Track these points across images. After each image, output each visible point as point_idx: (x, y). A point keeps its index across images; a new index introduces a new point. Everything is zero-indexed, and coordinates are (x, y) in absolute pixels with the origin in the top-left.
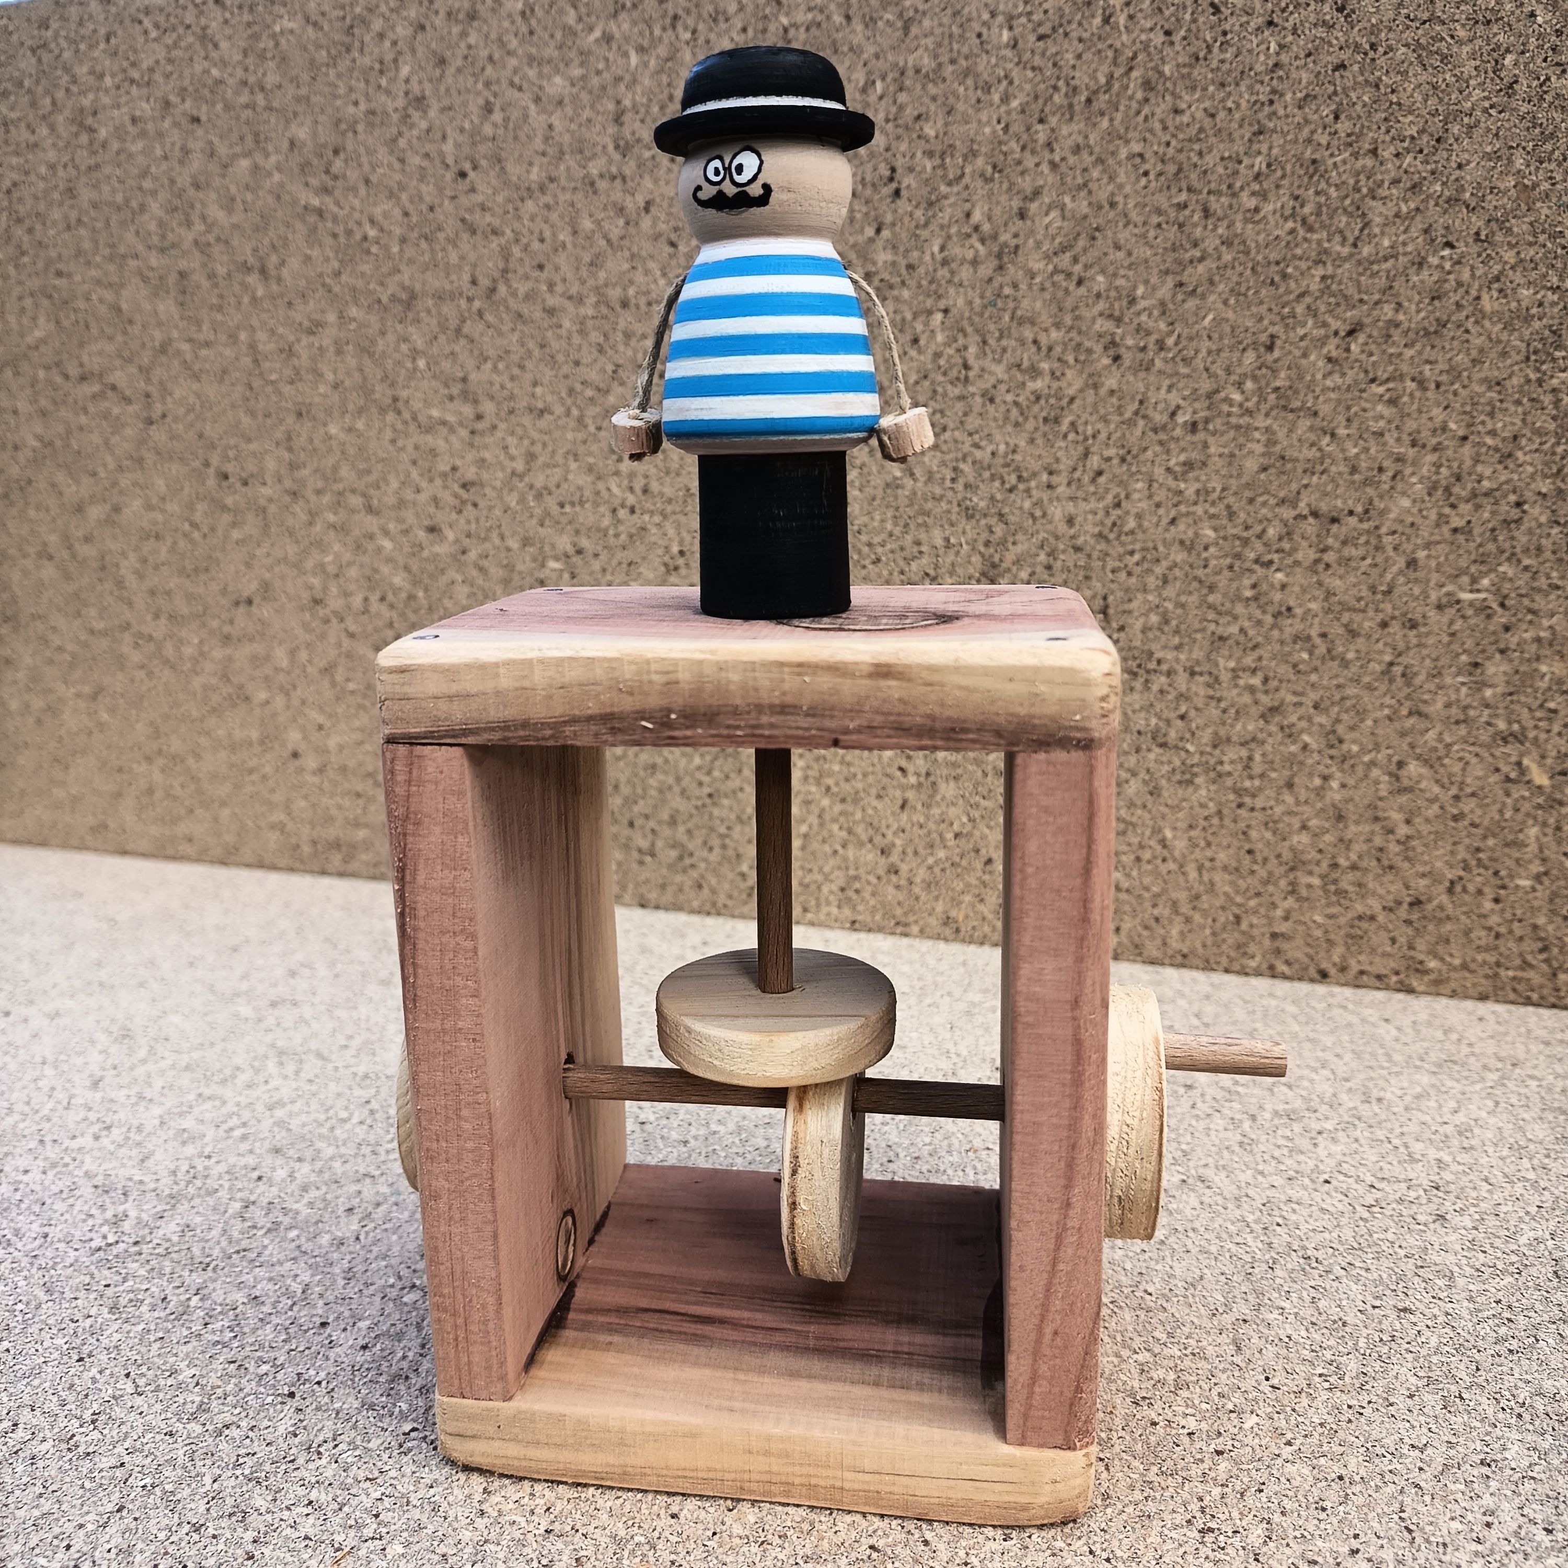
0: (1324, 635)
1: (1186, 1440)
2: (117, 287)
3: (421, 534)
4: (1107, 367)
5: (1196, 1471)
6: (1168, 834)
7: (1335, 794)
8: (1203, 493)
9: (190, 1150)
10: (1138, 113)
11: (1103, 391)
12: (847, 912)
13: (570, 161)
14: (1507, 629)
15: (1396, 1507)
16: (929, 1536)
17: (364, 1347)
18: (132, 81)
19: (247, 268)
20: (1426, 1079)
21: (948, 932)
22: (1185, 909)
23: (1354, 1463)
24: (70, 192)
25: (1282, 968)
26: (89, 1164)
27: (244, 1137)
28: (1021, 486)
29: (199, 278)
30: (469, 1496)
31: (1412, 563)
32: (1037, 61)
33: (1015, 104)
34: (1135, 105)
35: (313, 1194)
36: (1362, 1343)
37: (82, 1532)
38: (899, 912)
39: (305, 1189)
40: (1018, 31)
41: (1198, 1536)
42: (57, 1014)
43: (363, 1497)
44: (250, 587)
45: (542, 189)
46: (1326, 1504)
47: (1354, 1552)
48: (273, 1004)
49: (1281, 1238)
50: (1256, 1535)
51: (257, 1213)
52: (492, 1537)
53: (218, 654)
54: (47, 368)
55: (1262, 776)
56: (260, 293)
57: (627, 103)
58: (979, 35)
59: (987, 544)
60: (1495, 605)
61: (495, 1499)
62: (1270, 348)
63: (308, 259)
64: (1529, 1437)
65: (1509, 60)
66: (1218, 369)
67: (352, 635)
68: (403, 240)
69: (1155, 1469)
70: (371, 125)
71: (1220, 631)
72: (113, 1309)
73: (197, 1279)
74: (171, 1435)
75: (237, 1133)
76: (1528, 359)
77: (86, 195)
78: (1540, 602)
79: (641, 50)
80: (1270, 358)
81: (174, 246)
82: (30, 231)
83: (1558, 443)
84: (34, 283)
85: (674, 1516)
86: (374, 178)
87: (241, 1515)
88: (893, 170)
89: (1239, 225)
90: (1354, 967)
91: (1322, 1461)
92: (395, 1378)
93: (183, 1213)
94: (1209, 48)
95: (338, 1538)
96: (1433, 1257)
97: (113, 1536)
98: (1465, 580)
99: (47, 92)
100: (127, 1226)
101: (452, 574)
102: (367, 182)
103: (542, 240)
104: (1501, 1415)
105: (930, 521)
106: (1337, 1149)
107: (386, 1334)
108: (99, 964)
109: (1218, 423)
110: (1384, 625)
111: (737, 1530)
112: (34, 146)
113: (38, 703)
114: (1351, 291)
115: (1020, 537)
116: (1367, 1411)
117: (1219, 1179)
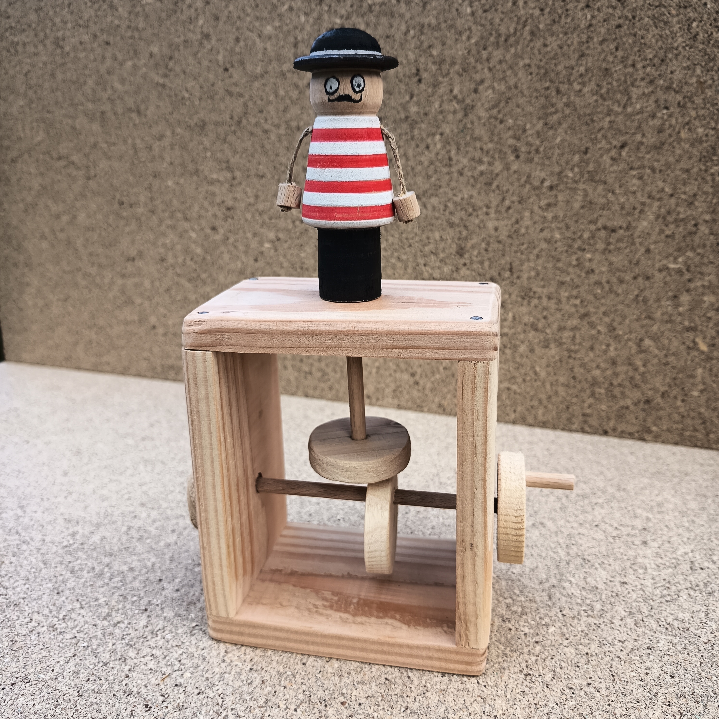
0: (608, 282)
1: (523, 637)
2: (74, 118)
3: (209, 231)
4: (513, 161)
5: (526, 650)
6: (538, 369)
7: (612, 353)
8: (555, 218)
9: (106, 504)
10: (528, 46)
11: (511, 171)
12: (396, 402)
13: (275, 64)
14: (690, 280)
15: (609, 666)
16: (410, 674)
17: (177, 590)
18: (80, 26)
19: (130, 110)
20: (646, 481)
21: (440, 411)
22: (545, 402)
23: (594, 648)
24: (53, 75)
25: (587, 429)
26: (62, 509)
27: (129, 499)
28: (474, 214)
29: (110, 114)
30: (219, 654)
31: (648, 251)
32: (483, 22)
33: (473, 41)
34: (526, 42)
35: (158, 524)
36: (604, 597)
37: (58, 665)
38: (418, 401)
39: (154, 521)
40: (474, 8)
41: (523, 676)
42: (50, 442)
43: (174, 653)
44: (133, 252)
45: (262, 76)
46: (580, 665)
47: (589, 684)
48: (144, 439)
49: (574, 550)
50: (549, 676)
51: (133, 533)
52: (228, 670)
53: (120, 282)
54: (44, 154)
55: (580, 344)
56: (137, 121)
57: (299, 38)
58: (457, 10)
59: (459, 239)
60: (684, 270)
61: (230, 655)
62: (586, 152)
63: (158, 107)
64: (669, 638)
65: (694, 24)
66: (563, 162)
67: (178, 275)
68: (200, 99)
69: (509, 649)
70: (185, 47)
71: (561, 279)
72: (72, 572)
73: (107, 560)
74: (95, 625)
75: (126, 496)
76: (700, 160)
77: (59, 76)
78: (705, 269)
79: (306, 14)
80: (585, 157)
81: (99, 100)
82: (36, 92)
83: (713, 198)
84: (37, 116)
85: (304, 664)
86: (187, 71)
87: (124, 659)
88: (418, 70)
89: (572, 98)
90: (619, 429)
91: (580, 647)
92: (190, 604)
93: (102, 532)
94: (560, 17)
95: (164, 670)
96: (640, 560)
97: (71, 666)
98: (671, 259)
99: (42, 30)
100: (78, 537)
101: (222, 248)
102: (184, 73)
103: (262, 100)
104: (659, 628)
105: (433, 228)
106: (603, 511)
107: (187, 585)
108: (68, 420)
109: (562, 187)
110: (635, 278)
111: (330, 670)
112: (36, 54)
113: (41, 303)
114: (622, 127)
115: (474, 236)
116: (602, 626)
117: (549, 524)
